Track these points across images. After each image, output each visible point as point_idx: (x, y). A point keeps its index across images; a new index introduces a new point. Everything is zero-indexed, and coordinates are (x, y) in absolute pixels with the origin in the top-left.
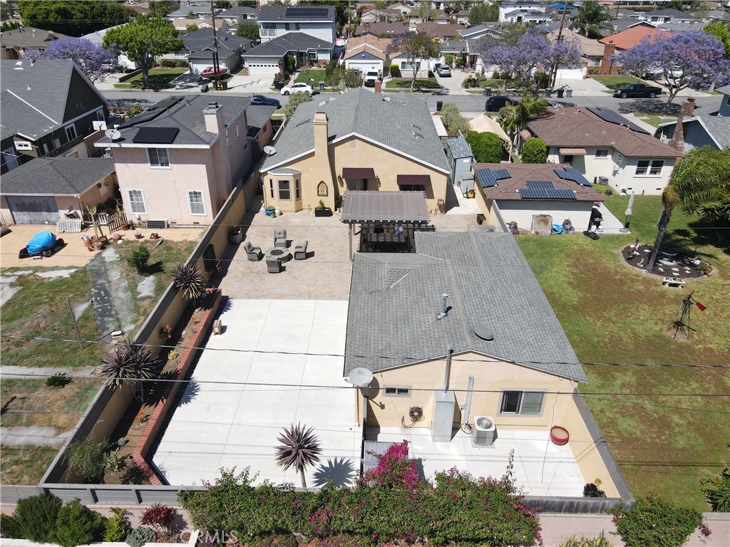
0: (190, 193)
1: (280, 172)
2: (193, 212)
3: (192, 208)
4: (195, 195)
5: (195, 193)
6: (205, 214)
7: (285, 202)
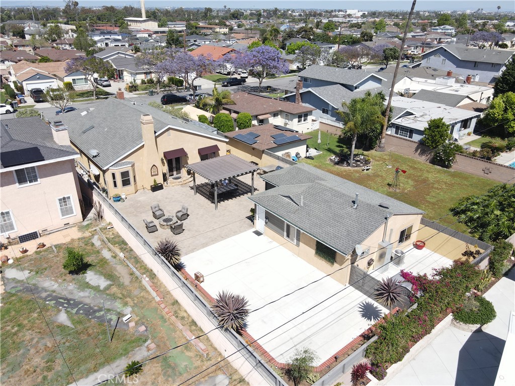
0: (60, 200)
1: (121, 166)
2: (63, 216)
3: (62, 212)
4: (64, 200)
5: (64, 198)
6: (75, 214)
7: (127, 187)
